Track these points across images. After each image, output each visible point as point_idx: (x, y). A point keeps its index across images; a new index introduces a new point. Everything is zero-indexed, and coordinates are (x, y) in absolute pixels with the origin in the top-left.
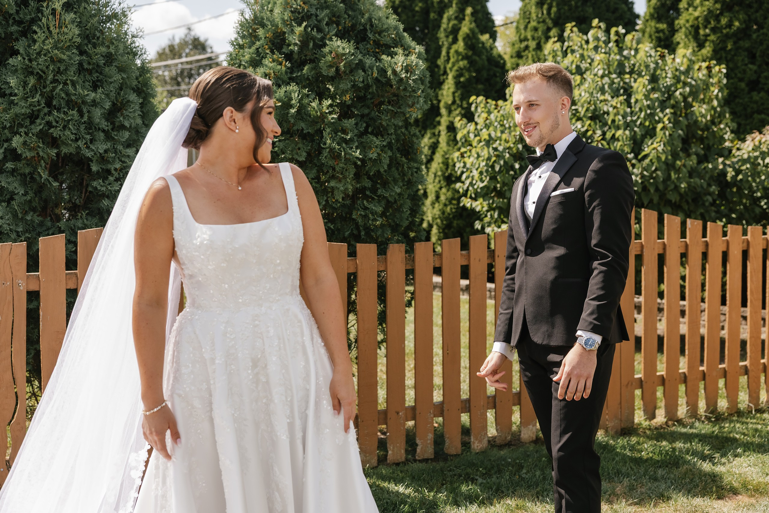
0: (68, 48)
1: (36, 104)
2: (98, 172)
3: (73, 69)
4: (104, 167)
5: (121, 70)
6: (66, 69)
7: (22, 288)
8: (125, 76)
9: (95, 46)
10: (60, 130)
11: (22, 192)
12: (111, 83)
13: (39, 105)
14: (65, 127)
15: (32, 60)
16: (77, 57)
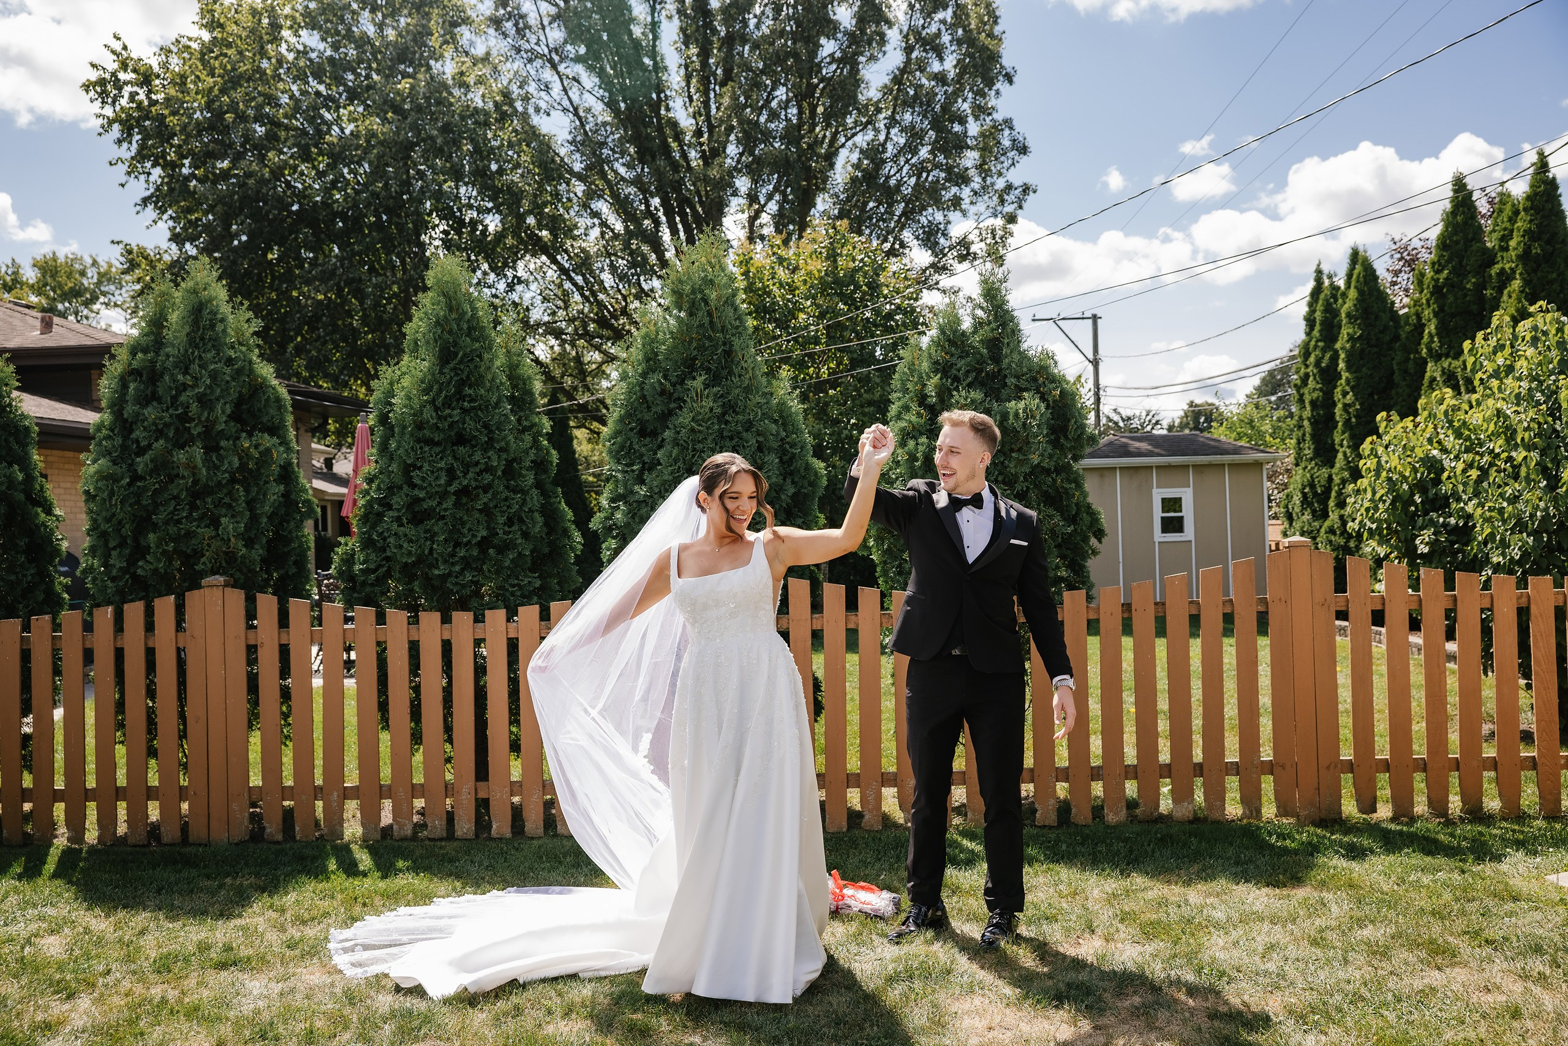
0: (709, 419)
3: (710, 439)
5: (759, 433)
6: (706, 439)
8: (761, 439)
9: (737, 413)
15: (678, 433)
16: (717, 427)
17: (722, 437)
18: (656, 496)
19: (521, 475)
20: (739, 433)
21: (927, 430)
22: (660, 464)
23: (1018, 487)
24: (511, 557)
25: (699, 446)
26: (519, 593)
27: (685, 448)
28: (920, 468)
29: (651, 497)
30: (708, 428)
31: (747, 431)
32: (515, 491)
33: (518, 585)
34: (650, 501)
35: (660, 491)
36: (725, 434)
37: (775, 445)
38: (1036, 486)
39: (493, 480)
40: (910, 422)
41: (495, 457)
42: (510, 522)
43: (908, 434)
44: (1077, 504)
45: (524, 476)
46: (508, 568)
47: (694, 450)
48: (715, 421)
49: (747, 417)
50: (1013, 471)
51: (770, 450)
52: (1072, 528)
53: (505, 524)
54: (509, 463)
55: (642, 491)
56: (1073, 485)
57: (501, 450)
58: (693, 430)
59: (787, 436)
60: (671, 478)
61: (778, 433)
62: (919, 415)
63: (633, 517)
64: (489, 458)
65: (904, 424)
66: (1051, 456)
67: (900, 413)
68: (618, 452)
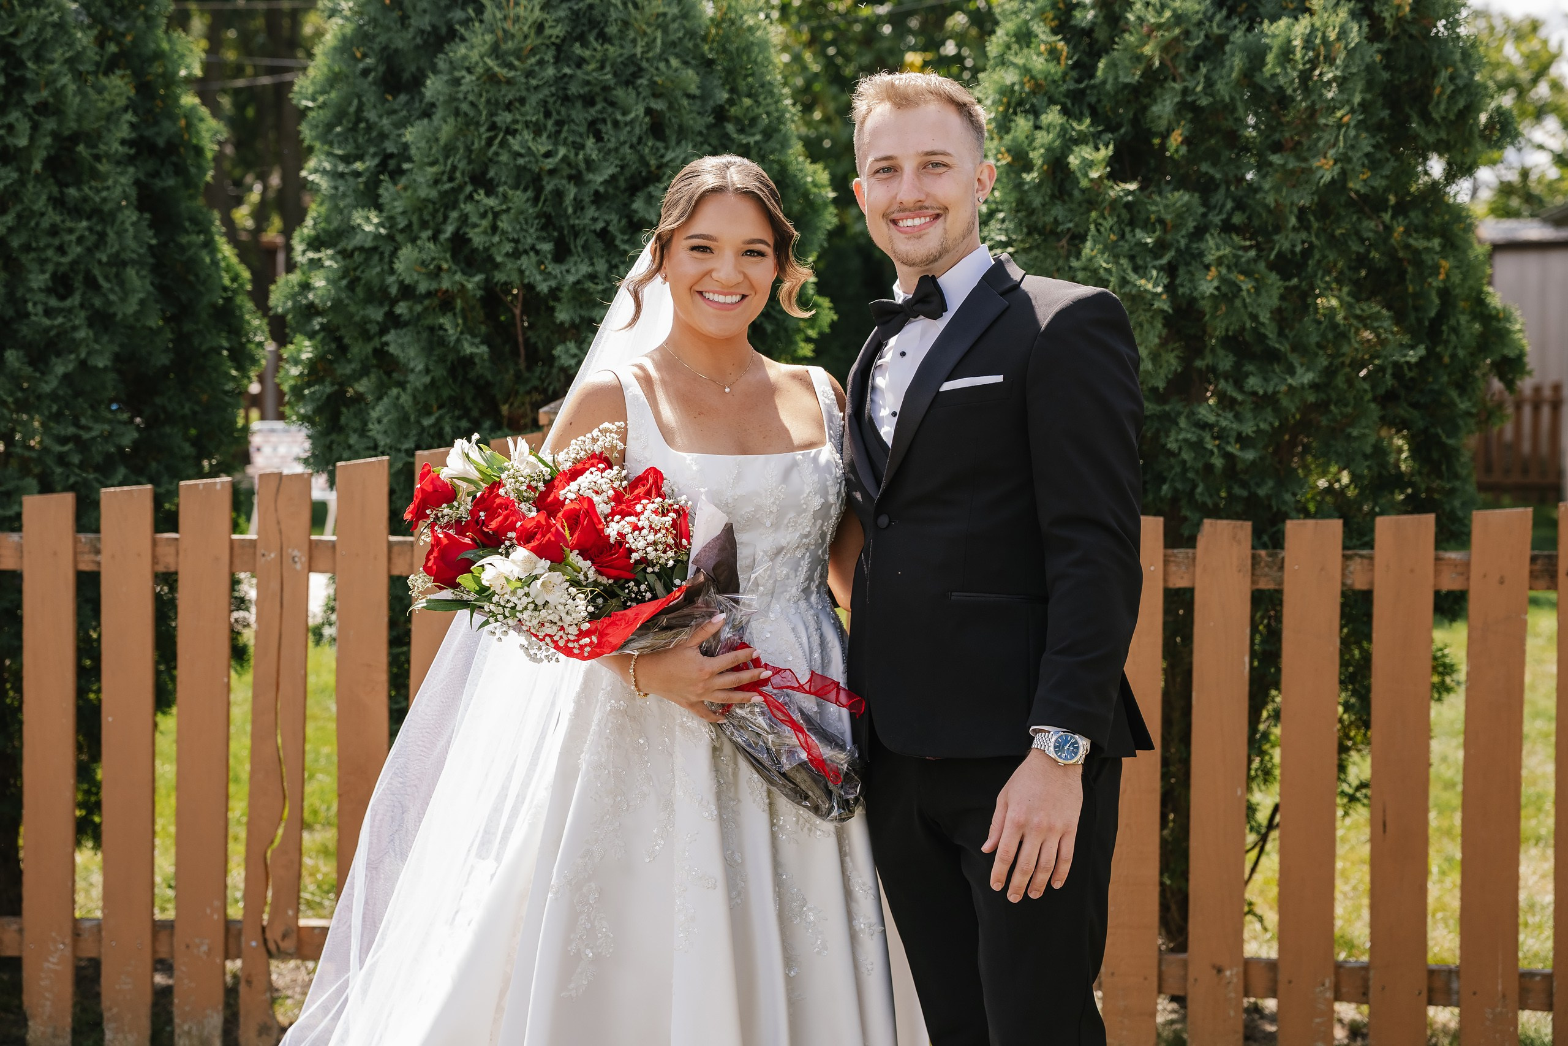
0: (533, 51)
1: (445, 178)
2: (573, 325)
3: (534, 99)
4: (584, 313)
6: (522, 101)
7: (298, 567)
9: (604, 40)
10: (485, 232)
11: (420, 367)
12: (626, 124)
13: (451, 179)
14: (494, 228)
15: (457, 82)
16: (551, 71)
17: (566, 99)
18: (399, 238)
19: (95, 175)
20: (606, 89)
21: (1069, 94)
22: (409, 159)
23: (1283, 242)
24: (60, 370)
25: (504, 118)
26: (76, 459)
27: (470, 123)
28: (1038, 187)
29: (390, 237)
30: (529, 74)
31: (629, 82)
32: (76, 211)
33: (76, 439)
34: (387, 249)
35: (409, 225)
36: (574, 89)
37: (700, 123)
38: (1333, 241)
39: (22, 182)
40: (1026, 70)
41: (24, 126)
42: (61, 285)
43: (1020, 103)
44: (1445, 293)
45: (102, 177)
46: (54, 396)
47: (493, 127)
48: (549, 56)
49: (627, 52)
50: (1270, 200)
51: (682, 133)
52: (1421, 350)
53: (49, 291)
54: (65, 143)
55: (369, 223)
56: (1436, 243)
57: (42, 108)
58: (491, 78)
59: (731, 102)
60: (434, 194)
61: (705, 95)
62: (1053, 54)
63: (351, 287)
64: (10, 128)
65: (1010, 77)
66: (1373, 163)
67: (1008, 47)
68: (329, 127)
